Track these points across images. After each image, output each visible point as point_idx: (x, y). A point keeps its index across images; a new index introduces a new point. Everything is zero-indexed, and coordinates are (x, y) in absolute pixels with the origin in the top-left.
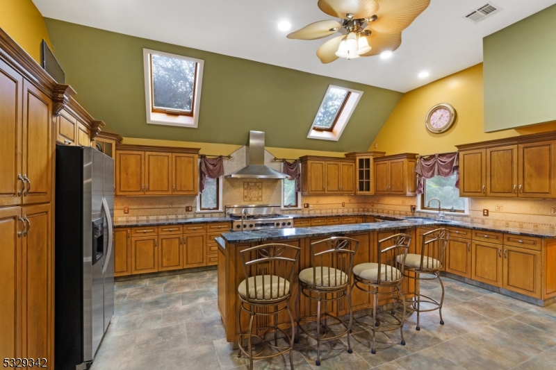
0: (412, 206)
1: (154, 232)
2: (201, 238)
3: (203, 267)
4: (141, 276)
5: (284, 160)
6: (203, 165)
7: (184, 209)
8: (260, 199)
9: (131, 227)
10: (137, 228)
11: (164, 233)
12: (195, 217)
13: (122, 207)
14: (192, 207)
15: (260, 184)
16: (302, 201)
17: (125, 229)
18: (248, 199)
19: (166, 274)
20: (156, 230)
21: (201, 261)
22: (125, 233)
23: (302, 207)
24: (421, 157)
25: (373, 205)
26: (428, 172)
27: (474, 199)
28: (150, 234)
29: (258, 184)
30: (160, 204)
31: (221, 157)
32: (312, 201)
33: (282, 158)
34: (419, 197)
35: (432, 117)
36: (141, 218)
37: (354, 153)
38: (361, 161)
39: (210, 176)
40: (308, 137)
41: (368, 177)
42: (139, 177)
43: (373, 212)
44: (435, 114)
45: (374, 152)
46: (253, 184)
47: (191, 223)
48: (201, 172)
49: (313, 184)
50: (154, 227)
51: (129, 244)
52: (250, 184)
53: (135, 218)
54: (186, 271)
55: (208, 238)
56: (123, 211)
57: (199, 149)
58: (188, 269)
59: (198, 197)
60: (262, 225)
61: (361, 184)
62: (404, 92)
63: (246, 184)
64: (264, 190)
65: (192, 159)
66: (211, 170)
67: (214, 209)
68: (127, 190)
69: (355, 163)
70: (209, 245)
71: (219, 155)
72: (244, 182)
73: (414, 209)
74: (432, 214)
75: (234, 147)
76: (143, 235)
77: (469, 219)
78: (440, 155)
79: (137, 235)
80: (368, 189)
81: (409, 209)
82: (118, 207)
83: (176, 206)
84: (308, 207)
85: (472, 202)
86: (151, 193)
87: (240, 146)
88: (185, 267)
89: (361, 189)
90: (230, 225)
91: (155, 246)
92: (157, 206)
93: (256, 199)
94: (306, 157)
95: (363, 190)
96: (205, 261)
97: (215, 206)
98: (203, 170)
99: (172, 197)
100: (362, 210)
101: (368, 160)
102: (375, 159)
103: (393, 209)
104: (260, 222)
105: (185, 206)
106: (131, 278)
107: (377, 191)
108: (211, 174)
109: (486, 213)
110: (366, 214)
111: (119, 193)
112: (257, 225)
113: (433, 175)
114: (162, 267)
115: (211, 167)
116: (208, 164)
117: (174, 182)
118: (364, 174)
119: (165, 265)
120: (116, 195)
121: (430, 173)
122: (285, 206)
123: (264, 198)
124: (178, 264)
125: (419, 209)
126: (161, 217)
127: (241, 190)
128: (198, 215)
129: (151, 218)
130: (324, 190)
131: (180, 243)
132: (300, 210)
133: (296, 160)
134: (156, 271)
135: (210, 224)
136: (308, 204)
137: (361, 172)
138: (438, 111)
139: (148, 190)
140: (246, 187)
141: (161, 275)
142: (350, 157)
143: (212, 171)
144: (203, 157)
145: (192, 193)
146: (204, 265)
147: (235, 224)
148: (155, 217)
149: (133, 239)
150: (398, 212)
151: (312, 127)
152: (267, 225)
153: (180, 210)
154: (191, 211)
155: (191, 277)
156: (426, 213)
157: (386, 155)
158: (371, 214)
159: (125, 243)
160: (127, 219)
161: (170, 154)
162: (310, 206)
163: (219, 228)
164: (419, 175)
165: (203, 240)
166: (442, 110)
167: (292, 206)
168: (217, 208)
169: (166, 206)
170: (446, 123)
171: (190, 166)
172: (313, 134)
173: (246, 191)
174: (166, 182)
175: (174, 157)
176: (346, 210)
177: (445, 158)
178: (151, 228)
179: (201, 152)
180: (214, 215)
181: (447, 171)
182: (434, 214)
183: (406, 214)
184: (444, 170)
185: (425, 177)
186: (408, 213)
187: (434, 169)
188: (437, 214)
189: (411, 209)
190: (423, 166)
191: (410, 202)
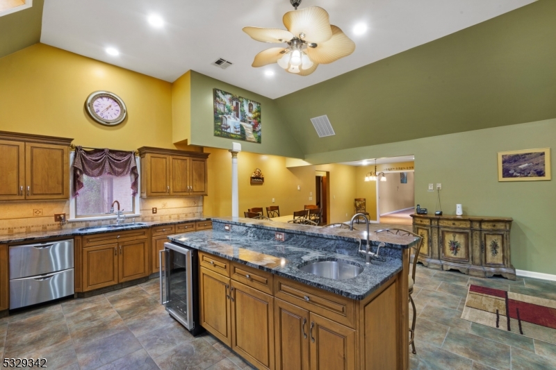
0: (56, 216)
24: (80, 148)
26: (93, 169)
35: (97, 103)
73: (64, 219)
74: (95, 221)
77: (140, 219)
81: (52, 220)
85: (142, 202)
103: (17, 225)
109: (154, 211)
113: (100, 174)
121: (97, 171)
125: (71, 217)
138: (105, 99)
156: (86, 221)
164: (80, 171)
166: (110, 100)
181: (120, 170)
182: (99, 220)
183: (45, 229)
184: (117, 169)
185: (88, 174)
186: (48, 227)
187: (104, 166)
188: (103, 220)
189: (56, 220)
190: (85, 159)
191: (57, 210)
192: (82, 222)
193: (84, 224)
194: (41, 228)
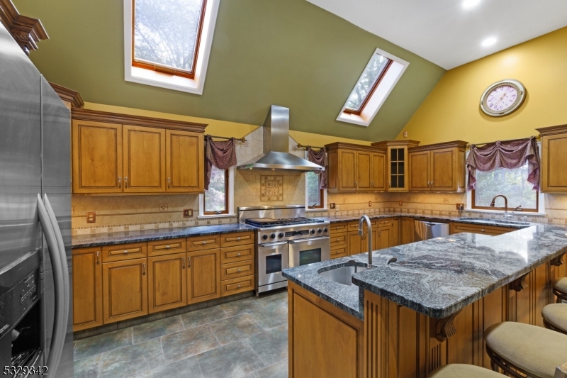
0: (458, 205)
1: (141, 251)
2: (213, 256)
3: (216, 300)
4: (120, 326)
5: (308, 148)
6: (209, 150)
7: (182, 214)
8: (281, 198)
9: (101, 246)
10: (111, 248)
11: (156, 253)
12: (197, 225)
13: (84, 213)
14: (192, 211)
15: (281, 178)
16: (328, 201)
17: (91, 250)
18: (266, 198)
19: (161, 316)
20: (144, 248)
21: (214, 291)
22: (90, 256)
23: (329, 208)
24: (474, 146)
25: (401, 203)
26: (484, 164)
27: (553, 195)
28: (134, 256)
29: (278, 178)
30: (145, 207)
31: (232, 139)
32: (338, 200)
33: (306, 145)
34: (469, 194)
35: (489, 98)
36: (115, 229)
37: (386, 142)
38: (394, 151)
39: (218, 166)
40: (338, 119)
41: (402, 171)
42: (113, 165)
43: (401, 212)
44: (493, 93)
45: (410, 141)
46: (272, 178)
47: (197, 235)
48: (206, 160)
49: (345, 178)
50: (140, 245)
51: (98, 274)
52: (269, 178)
53: (105, 230)
54: (191, 308)
55: (223, 257)
56: (85, 219)
57: (205, 126)
58: (193, 305)
59: (201, 196)
60: (294, 234)
61: (393, 178)
62: (447, 69)
63: (263, 178)
64: (285, 186)
65: (195, 140)
66: (220, 157)
67: (223, 212)
68: (93, 185)
69: (386, 154)
70: (224, 266)
71: (230, 137)
72: (261, 176)
73: (462, 208)
74: (488, 213)
75: (248, 127)
76: (123, 257)
77: (545, 220)
78: (503, 143)
79: (111, 260)
80: (402, 185)
81: (454, 208)
82: (77, 213)
83: (170, 209)
84: (334, 207)
85: (549, 199)
86: (133, 190)
87: (256, 127)
88: (189, 303)
89: (394, 185)
90: (253, 235)
91: (142, 274)
92: (141, 211)
93: (275, 198)
94: (337, 144)
95: (395, 186)
96: (218, 290)
97: (223, 209)
98: (209, 157)
99: (165, 195)
100: (387, 209)
101: (402, 151)
102: (409, 149)
103: (430, 208)
104: (292, 230)
105: (182, 209)
106: (102, 330)
107: (412, 187)
108: (220, 163)
110: (403, 214)
111: (78, 190)
112: (288, 234)
113: (492, 167)
114: (155, 306)
115: (220, 153)
116: (216, 149)
117: (169, 173)
118: (397, 167)
119: (159, 302)
120: (73, 194)
121: (488, 165)
122: (309, 207)
123: (285, 197)
124: (179, 299)
125: (469, 207)
126: (147, 227)
127: (258, 186)
128: (200, 222)
129: (131, 228)
130: (355, 186)
131: (182, 267)
132: (326, 211)
133: (322, 149)
134: (145, 313)
135: (225, 236)
136: (334, 204)
137: (393, 165)
138: (499, 90)
139: (128, 185)
140: (263, 182)
141: (152, 318)
142: (379, 146)
143: (222, 159)
144: (207, 138)
145: (196, 190)
146: (218, 296)
147: (260, 235)
148: (137, 227)
149: (106, 267)
150: (438, 212)
151: (343, 109)
152: (300, 233)
153: (175, 216)
154: (192, 216)
155: (201, 318)
156: (480, 213)
157: (420, 145)
158: (411, 214)
159: (91, 273)
160: (93, 231)
161: (162, 131)
162: (337, 206)
163: (237, 241)
164: (472, 167)
165: (215, 260)
166: (505, 88)
167: (317, 207)
168: (226, 211)
169: (154, 210)
170: (510, 104)
171: (194, 150)
172: (344, 117)
173: (263, 188)
174: (156, 173)
175: (168, 135)
176: (372, 210)
177: (509, 146)
178: (136, 245)
179: (208, 131)
180: (223, 221)
181: (514, 161)
182: (492, 213)
183: (450, 214)
184: (509, 161)
185: (480, 169)
186: (452, 213)
187: (495, 159)
188: (496, 214)
189: (458, 208)
190: (477, 156)
191: (458, 200)
192: (476, 212)
193: (479, 214)
194: (447, 213)
